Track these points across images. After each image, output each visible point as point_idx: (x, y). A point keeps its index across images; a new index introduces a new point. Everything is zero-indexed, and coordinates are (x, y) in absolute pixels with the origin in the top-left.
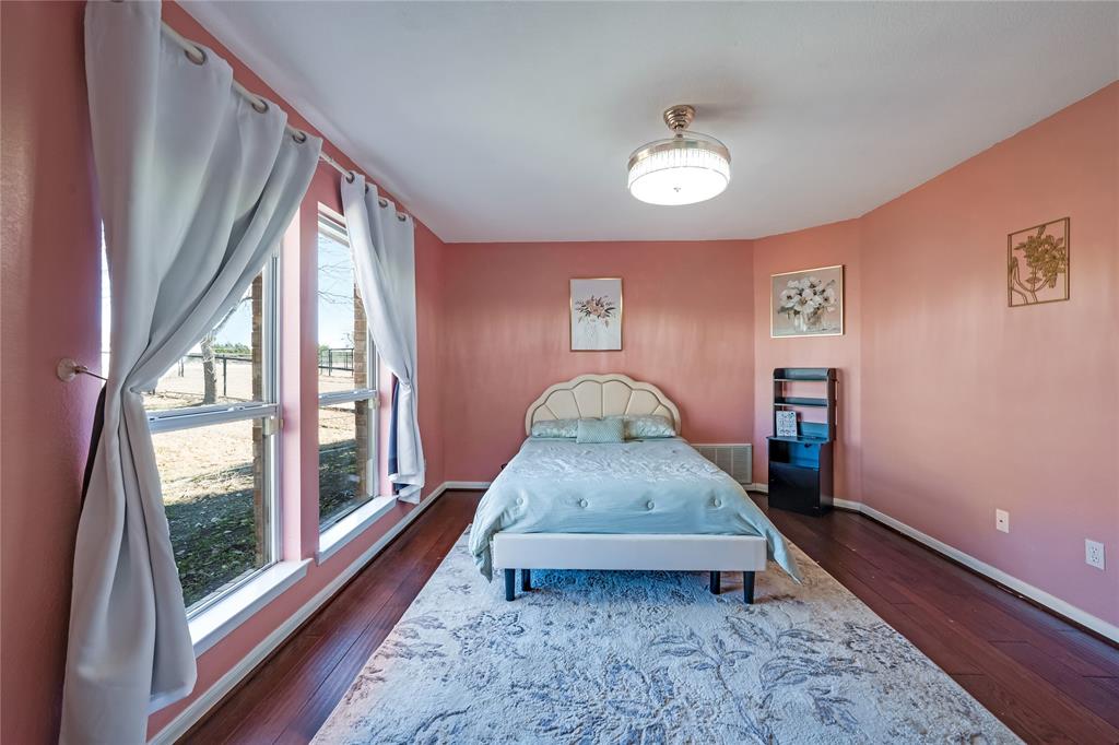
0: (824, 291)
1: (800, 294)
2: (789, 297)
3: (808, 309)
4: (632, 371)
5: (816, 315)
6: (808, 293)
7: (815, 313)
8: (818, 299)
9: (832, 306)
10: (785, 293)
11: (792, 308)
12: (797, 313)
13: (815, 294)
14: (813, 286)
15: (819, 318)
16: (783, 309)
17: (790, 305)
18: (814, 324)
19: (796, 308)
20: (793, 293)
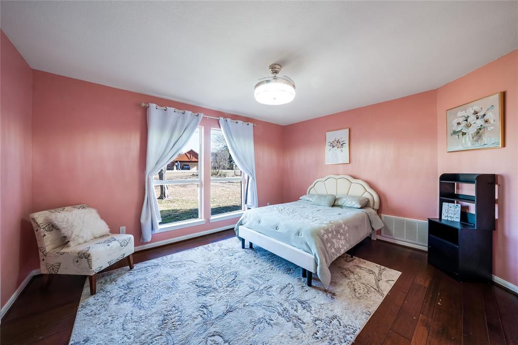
0: (485, 115)
1: (466, 120)
2: (459, 124)
3: (472, 131)
4: (354, 174)
5: (479, 133)
6: (472, 119)
7: (478, 133)
8: (480, 122)
9: (492, 125)
10: (456, 121)
11: (460, 131)
12: (464, 134)
13: (477, 118)
14: (476, 113)
15: (480, 136)
16: (455, 133)
17: (459, 129)
18: (477, 141)
19: (463, 131)
20: (461, 120)
